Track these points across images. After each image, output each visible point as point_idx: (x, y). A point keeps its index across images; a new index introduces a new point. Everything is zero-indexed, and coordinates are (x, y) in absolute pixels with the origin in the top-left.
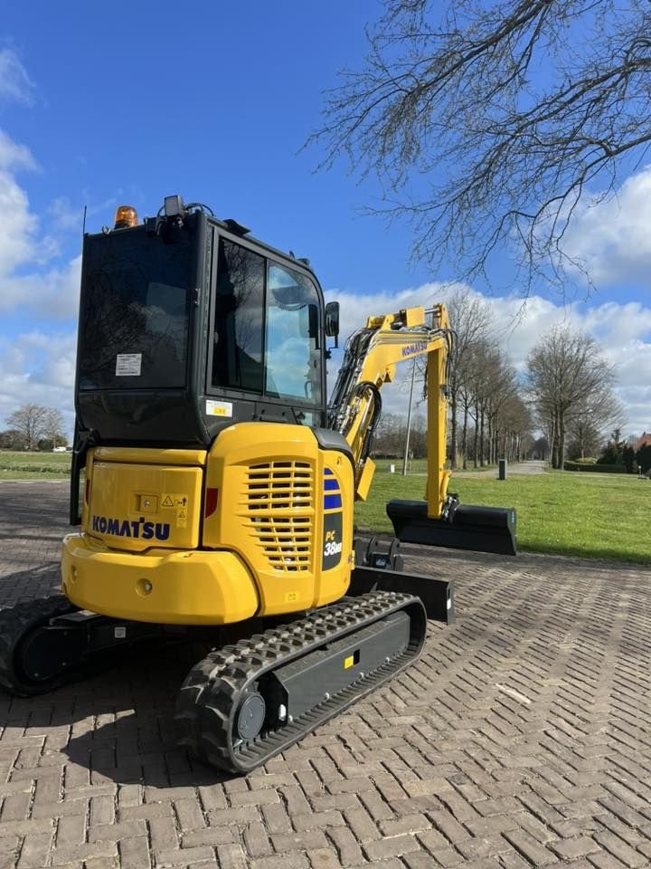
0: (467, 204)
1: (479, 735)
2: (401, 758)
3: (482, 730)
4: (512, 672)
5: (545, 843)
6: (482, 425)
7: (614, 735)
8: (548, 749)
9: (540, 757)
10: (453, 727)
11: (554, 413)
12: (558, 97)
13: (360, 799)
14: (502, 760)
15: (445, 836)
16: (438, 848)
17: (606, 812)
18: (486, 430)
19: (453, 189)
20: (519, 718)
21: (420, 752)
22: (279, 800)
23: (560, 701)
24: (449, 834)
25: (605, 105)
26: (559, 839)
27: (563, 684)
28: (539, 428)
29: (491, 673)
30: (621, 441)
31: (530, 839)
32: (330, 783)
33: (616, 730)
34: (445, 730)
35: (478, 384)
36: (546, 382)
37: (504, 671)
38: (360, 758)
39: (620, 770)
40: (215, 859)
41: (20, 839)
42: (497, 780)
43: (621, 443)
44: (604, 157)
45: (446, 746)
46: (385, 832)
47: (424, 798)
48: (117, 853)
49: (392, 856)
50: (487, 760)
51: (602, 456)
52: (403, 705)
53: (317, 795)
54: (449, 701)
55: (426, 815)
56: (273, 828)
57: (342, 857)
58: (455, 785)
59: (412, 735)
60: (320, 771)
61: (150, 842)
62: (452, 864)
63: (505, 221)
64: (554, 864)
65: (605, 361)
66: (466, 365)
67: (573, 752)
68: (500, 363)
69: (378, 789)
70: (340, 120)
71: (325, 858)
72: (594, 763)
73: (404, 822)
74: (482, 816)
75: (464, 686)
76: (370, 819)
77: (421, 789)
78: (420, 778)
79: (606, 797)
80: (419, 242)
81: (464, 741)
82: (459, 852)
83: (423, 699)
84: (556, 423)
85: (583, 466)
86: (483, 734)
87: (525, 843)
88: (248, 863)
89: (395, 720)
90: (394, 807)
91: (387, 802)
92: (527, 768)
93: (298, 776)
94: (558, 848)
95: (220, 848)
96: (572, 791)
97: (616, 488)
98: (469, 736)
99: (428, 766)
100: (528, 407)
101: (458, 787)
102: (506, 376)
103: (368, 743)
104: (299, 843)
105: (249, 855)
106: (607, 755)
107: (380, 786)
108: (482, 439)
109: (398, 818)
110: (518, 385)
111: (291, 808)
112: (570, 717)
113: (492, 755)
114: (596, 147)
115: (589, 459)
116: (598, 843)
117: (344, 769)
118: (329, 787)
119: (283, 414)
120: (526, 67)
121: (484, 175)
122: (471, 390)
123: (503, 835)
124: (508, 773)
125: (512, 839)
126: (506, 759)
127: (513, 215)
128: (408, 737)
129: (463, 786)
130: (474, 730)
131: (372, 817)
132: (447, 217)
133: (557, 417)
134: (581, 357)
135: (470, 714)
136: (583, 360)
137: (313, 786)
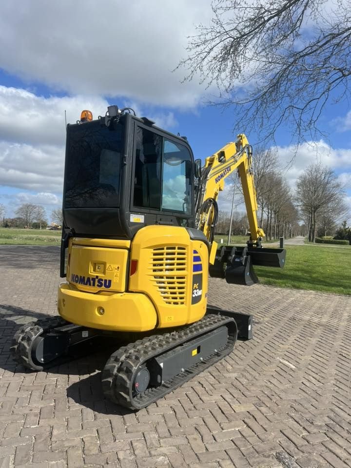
0: (265, 101)
1: (269, 383)
2: (231, 394)
3: (271, 381)
4: (286, 352)
5: (301, 435)
6: (271, 218)
7: (338, 385)
8: (304, 391)
9: (300, 395)
10: (256, 379)
11: (311, 211)
12: (317, 43)
13: (211, 412)
14: (281, 396)
15: (253, 431)
16: (249, 436)
17: (332, 422)
18: (273, 220)
19: (258, 92)
20: (289, 376)
21: (240, 391)
22: (172, 412)
23: (310, 367)
24: (255, 430)
25: (342, 49)
26: (308, 434)
27: (312, 359)
28: (302, 219)
29: (275, 353)
30: (347, 227)
31: (294, 433)
32: (196, 404)
33: (338, 382)
34: (252, 380)
35: (269, 196)
36: (306, 195)
37: (282, 352)
38: (210, 392)
39: (340, 402)
40: (143, 438)
41: (51, 427)
42: (278, 405)
43: (347, 229)
44: (341, 77)
45: (253, 388)
46: (224, 428)
47: (242, 412)
48: (97, 435)
49: (227, 439)
50: (273, 395)
51: (336, 235)
52: (231, 368)
53: (190, 410)
54: (254, 366)
55: (243, 421)
56: (170, 425)
57: (204, 439)
58: (258, 407)
59: (236, 383)
60: (191, 398)
61: (112, 430)
62: (256, 444)
63: (286, 111)
64: (306, 445)
65: (339, 183)
66: (263, 185)
67: (316, 393)
68: (281, 184)
69: (219, 408)
70: (197, 53)
71: (195, 439)
72: (327, 398)
73: (233, 423)
74: (271, 422)
75: (262, 359)
76: (216, 422)
77: (240, 409)
78: (240, 403)
79: (332, 415)
80: (239, 120)
81: (262, 386)
82: (259, 438)
83: (241, 365)
84: (311, 217)
85: (326, 241)
86: (271, 383)
87: (292, 435)
88: (159, 440)
89: (227, 375)
90: (228, 416)
91: (224, 414)
92: (293, 400)
93: (181, 401)
94: (308, 438)
95: (145, 433)
96: (315, 412)
97: (344, 254)
98: (264, 384)
99: (244, 398)
100: (296, 208)
101: (259, 408)
102: (285, 191)
103: (213, 386)
104: (182, 432)
105: (159, 437)
106: (333, 395)
107: (220, 407)
108: (270, 226)
109: (230, 421)
110: (291, 196)
111: (178, 416)
112: (315, 375)
113: (276, 393)
114: (337, 71)
115: (329, 237)
116: (328, 437)
117: (202, 398)
118: (196, 406)
119: (172, 221)
120: (299, 26)
121: (275, 85)
122: (266, 199)
123: (281, 431)
124: (283, 402)
125: (285, 433)
126: (283, 395)
127: (291, 108)
128: (234, 384)
129: (262, 408)
130: (267, 380)
131: (217, 421)
132: (254, 108)
133: (312, 214)
134: (326, 181)
135: (265, 373)
136: (327, 183)
137: (188, 405)
